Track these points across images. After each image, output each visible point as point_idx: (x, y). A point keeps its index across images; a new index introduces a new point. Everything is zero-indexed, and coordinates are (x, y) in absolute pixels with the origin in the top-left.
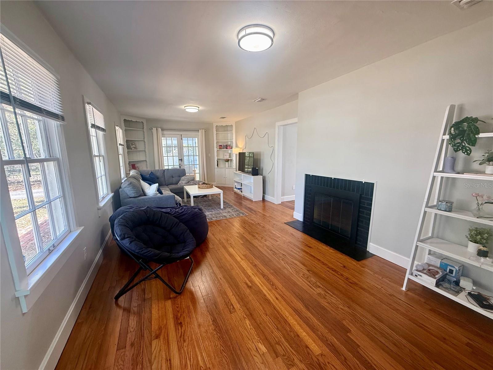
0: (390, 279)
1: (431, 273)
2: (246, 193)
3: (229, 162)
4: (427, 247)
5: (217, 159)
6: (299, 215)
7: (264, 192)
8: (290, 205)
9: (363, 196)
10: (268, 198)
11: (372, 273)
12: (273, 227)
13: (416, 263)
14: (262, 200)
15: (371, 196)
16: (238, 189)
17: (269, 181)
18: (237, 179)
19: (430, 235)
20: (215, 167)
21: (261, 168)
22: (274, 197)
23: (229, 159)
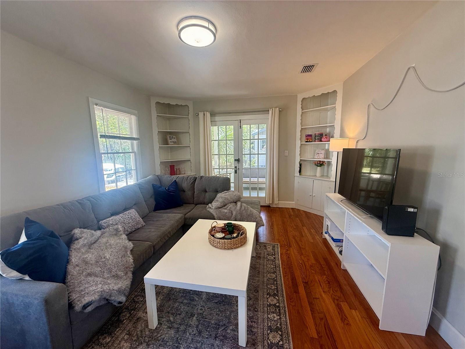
5: (301, 160)
16: (333, 239)
20: (296, 175)
23: (323, 162)
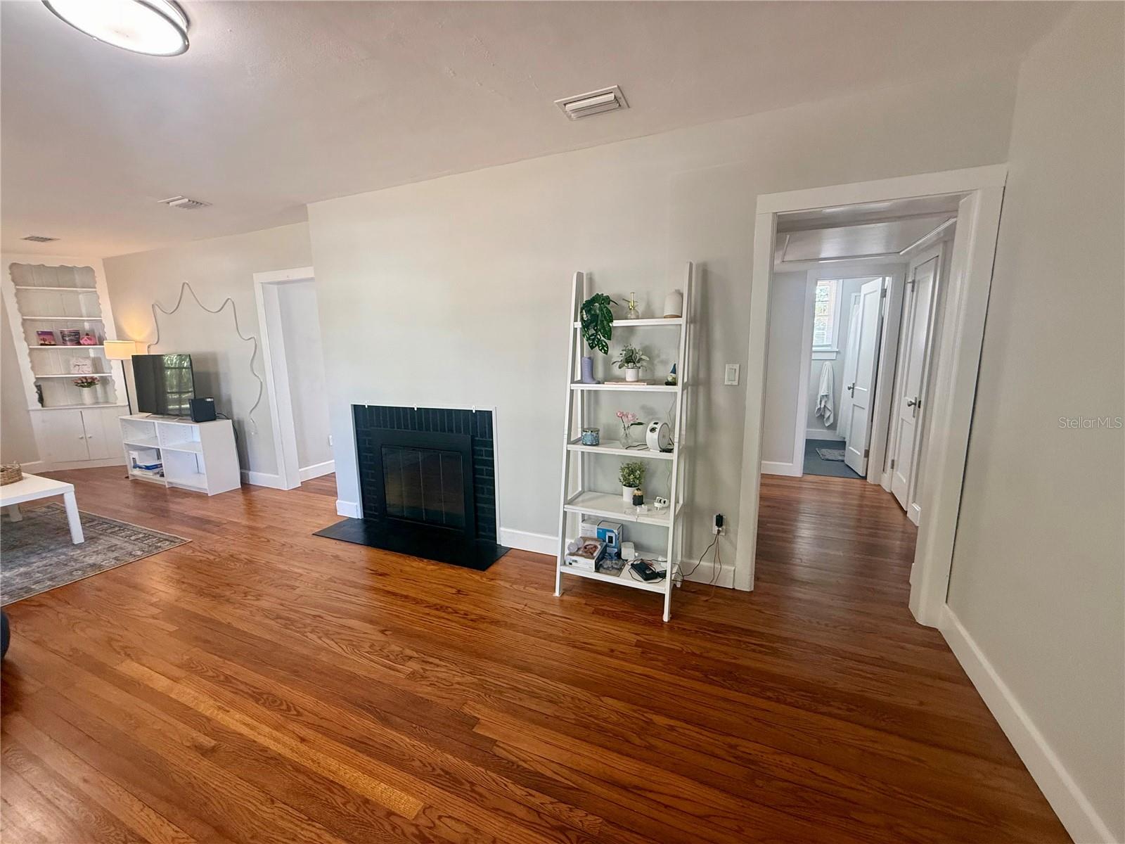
0: (537, 584)
1: (587, 552)
2: (178, 475)
3: (98, 387)
4: (578, 510)
5: (37, 378)
6: (350, 506)
7: (244, 463)
8: (326, 487)
9: (477, 438)
10: (258, 478)
11: (507, 585)
12: (280, 554)
13: (568, 541)
14: (240, 487)
15: (489, 437)
16: (148, 468)
17: (256, 433)
18: (139, 438)
19: (580, 489)
20: (31, 408)
21: (224, 398)
22: (277, 474)
23: (93, 379)
